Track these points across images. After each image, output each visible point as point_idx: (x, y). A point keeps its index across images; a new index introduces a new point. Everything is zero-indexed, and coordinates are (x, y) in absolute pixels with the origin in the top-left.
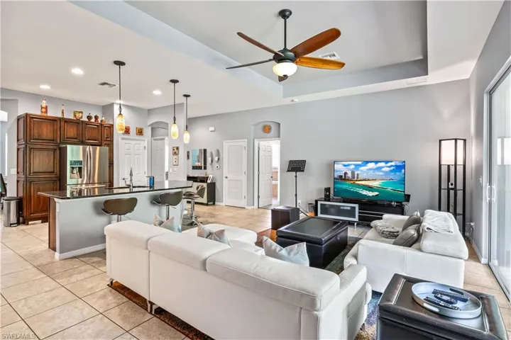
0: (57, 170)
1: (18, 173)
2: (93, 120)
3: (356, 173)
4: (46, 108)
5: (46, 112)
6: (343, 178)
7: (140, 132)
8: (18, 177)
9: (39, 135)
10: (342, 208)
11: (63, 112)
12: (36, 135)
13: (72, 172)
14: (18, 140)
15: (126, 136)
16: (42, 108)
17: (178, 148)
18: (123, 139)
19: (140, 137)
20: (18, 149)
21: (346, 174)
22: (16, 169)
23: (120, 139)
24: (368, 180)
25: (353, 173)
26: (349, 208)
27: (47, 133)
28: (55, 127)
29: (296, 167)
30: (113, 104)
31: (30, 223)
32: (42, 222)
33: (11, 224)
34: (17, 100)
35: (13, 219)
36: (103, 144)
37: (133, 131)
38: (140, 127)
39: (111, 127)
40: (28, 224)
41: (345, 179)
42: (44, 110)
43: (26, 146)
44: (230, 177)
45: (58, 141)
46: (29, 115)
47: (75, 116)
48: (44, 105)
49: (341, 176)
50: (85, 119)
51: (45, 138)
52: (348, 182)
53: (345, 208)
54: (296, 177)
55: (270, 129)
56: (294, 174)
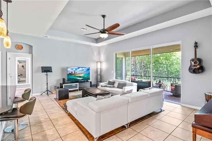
3: (76, 72)
6: (71, 74)
10: (73, 85)
21: (72, 72)
24: (80, 74)
25: (75, 72)
26: (75, 85)
29: (47, 70)
41: (72, 74)
49: (70, 73)
52: (73, 75)
53: (74, 85)
54: (47, 75)
55: (22, 48)
56: (46, 73)
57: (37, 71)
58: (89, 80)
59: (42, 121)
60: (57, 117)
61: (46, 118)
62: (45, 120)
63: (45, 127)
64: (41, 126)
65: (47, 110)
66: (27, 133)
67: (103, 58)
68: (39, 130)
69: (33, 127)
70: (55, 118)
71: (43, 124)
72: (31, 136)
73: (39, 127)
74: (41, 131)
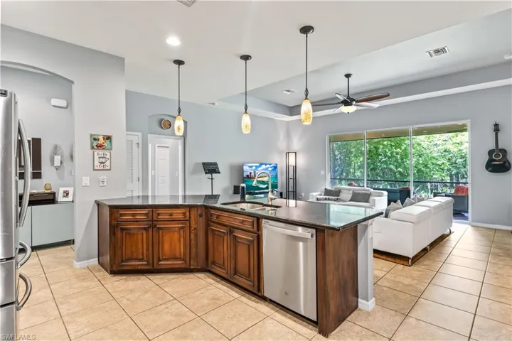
21: (251, 173)
24: (263, 177)
25: (255, 172)
29: (211, 169)
41: (250, 178)
49: (248, 176)
52: (252, 180)
54: (212, 179)
55: (170, 125)
56: (209, 176)
57: (194, 172)
58: (277, 188)
67: (296, 144)
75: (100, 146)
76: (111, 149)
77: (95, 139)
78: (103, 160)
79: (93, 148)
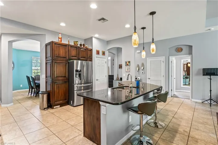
0: (67, 75)
1: (46, 77)
2: (82, 46)
4: (61, 39)
5: (61, 41)
7: (104, 53)
8: (46, 80)
9: (59, 55)
11: (69, 42)
12: (57, 55)
13: (76, 77)
14: (46, 58)
15: (98, 56)
16: (59, 38)
17: (129, 62)
18: (97, 57)
19: (104, 56)
20: (46, 63)
22: (45, 75)
23: (95, 57)
27: (62, 53)
28: (66, 50)
29: (211, 72)
30: (92, 37)
31: (54, 107)
32: (60, 107)
33: (45, 108)
34: (45, 35)
35: (45, 105)
36: (88, 60)
37: (101, 53)
38: (104, 51)
39: (91, 50)
40: (53, 108)
42: (60, 40)
43: (52, 61)
44: (152, 78)
45: (68, 58)
46: (54, 42)
47: (74, 44)
48: (60, 37)
50: (79, 46)
51: (61, 56)
54: (211, 79)
55: (182, 49)
59: (179, 131)
60: (200, 137)
61: (186, 130)
62: (183, 132)
63: (176, 139)
64: (174, 137)
65: (194, 123)
66: (158, 134)
68: (168, 139)
69: (167, 131)
70: (197, 137)
71: (178, 135)
72: (158, 138)
73: (172, 135)
74: (170, 140)
75: (127, 65)
76: (130, 65)
77: (126, 63)
78: (128, 69)
79: (126, 65)
